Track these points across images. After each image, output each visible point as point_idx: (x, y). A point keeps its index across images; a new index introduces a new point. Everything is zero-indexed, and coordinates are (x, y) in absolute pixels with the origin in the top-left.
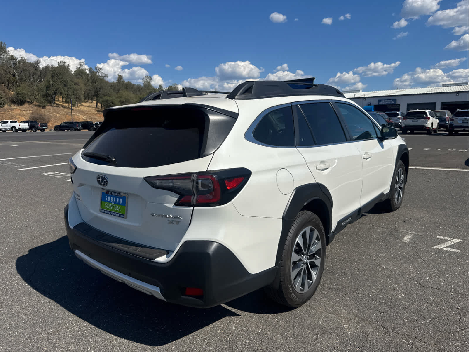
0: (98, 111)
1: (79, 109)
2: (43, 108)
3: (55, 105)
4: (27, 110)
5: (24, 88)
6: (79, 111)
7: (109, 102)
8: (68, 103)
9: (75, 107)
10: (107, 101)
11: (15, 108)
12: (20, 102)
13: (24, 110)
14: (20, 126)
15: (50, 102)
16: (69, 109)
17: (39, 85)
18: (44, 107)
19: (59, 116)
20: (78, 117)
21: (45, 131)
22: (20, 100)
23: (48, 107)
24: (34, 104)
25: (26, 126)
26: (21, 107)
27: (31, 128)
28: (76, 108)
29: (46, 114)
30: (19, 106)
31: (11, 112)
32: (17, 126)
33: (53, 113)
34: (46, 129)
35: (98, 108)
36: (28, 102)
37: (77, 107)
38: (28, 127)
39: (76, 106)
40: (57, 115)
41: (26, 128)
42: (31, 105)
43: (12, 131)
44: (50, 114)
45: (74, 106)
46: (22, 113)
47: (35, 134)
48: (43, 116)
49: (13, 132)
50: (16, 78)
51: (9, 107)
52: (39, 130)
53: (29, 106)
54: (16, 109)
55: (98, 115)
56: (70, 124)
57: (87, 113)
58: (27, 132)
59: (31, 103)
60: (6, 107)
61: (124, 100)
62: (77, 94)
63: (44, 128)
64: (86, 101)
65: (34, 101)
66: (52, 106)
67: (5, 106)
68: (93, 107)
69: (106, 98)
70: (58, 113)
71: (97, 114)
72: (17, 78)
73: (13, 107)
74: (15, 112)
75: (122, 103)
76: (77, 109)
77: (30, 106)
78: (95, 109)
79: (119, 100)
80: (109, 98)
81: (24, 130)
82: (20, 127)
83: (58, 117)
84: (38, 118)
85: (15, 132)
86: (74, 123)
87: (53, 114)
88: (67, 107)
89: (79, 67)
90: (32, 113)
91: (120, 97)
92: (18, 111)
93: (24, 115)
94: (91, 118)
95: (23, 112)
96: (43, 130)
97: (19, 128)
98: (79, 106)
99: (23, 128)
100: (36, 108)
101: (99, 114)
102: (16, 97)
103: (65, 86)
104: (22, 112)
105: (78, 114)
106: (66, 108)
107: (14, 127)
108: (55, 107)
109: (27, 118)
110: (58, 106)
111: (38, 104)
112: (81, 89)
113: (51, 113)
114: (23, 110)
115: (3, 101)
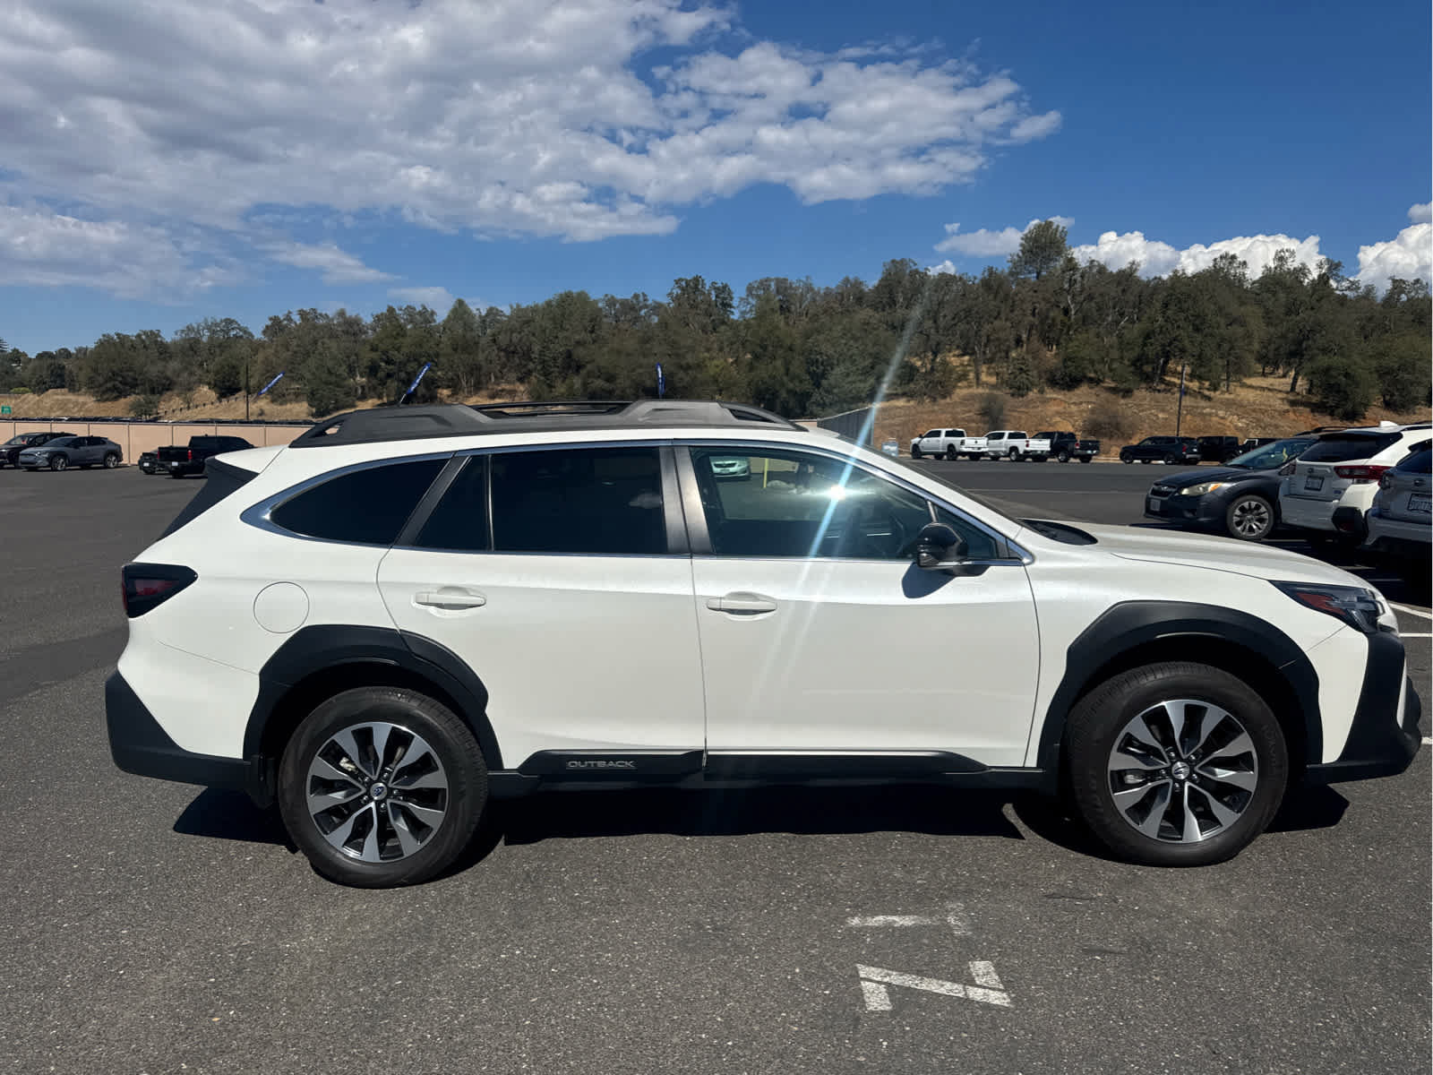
0: (1293, 403)
1: (1232, 396)
2: (1124, 397)
3: (1162, 387)
4: (1081, 403)
5: (1084, 344)
6: (1228, 405)
7: (1334, 373)
8: (1200, 378)
9: (1218, 393)
10: (1328, 370)
11: (1051, 399)
12: (1068, 379)
13: (1075, 403)
14: (1027, 446)
15: (1147, 379)
16: (1199, 397)
17: (1125, 331)
18: (1127, 393)
19: (1166, 419)
20: (1222, 421)
21: (1092, 461)
22: (1070, 375)
23: (1142, 394)
24: (1105, 385)
25: (1044, 445)
26: (1069, 394)
27: (1055, 451)
28: (1223, 392)
29: (1129, 412)
30: (1066, 392)
31: (1040, 409)
32: (1021, 444)
33: (1149, 409)
34: (1095, 455)
35: (1298, 394)
36: (1091, 380)
37: (1228, 390)
38: (1049, 449)
39: (1225, 389)
40: (1161, 416)
41: (1042, 451)
42: (1096, 389)
43: (1008, 459)
44: (1140, 411)
45: (1215, 388)
46: (1069, 410)
47: (1064, 469)
48: (1119, 419)
49: (1012, 461)
50: (1070, 318)
51: (1038, 395)
52: (1075, 457)
53: (1090, 391)
54: (1055, 399)
55: (1291, 414)
56: (1166, 443)
57: (1254, 411)
58: (1050, 462)
59: (1095, 382)
60: (1033, 394)
61: (1396, 366)
62: (1232, 352)
63: (1089, 452)
64: (1268, 370)
65: (1104, 378)
66: (1151, 389)
67: (1031, 394)
68: (1280, 391)
69: (1323, 361)
70: (1163, 411)
71: (1288, 411)
72: (1073, 317)
73: (1048, 396)
74: (1053, 408)
75: (1387, 373)
76: (1227, 396)
77: (1093, 391)
78: (1285, 395)
79: (1374, 363)
80: (1336, 361)
81: (1039, 457)
82: (1028, 449)
83: (1160, 422)
84: (1105, 424)
85: (1016, 460)
86: (1177, 442)
87: (1149, 412)
88: (1195, 391)
89: (1273, 266)
90: (1093, 411)
91: (1382, 355)
92: (1058, 405)
93: (1071, 415)
94: (1262, 425)
95: (1072, 406)
96: (1086, 459)
97: (1026, 452)
98: (1232, 388)
99: (1036, 451)
100: (1104, 395)
101: (1294, 412)
102: (1060, 369)
103: (1197, 329)
104: (1069, 407)
105: (1221, 413)
106: (1190, 394)
107: (1014, 449)
108: (1159, 391)
109: (1077, 423)
110: (1169, 391)
111: (1113, 385)
112: (1249, 336)
113: (1143, 411)
114: (1072, 401)
115: (1027, 379)
